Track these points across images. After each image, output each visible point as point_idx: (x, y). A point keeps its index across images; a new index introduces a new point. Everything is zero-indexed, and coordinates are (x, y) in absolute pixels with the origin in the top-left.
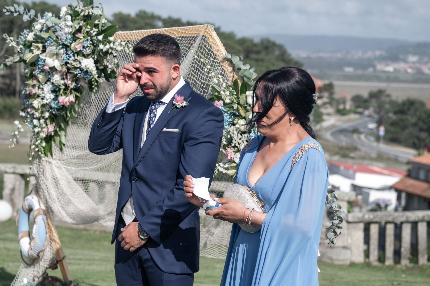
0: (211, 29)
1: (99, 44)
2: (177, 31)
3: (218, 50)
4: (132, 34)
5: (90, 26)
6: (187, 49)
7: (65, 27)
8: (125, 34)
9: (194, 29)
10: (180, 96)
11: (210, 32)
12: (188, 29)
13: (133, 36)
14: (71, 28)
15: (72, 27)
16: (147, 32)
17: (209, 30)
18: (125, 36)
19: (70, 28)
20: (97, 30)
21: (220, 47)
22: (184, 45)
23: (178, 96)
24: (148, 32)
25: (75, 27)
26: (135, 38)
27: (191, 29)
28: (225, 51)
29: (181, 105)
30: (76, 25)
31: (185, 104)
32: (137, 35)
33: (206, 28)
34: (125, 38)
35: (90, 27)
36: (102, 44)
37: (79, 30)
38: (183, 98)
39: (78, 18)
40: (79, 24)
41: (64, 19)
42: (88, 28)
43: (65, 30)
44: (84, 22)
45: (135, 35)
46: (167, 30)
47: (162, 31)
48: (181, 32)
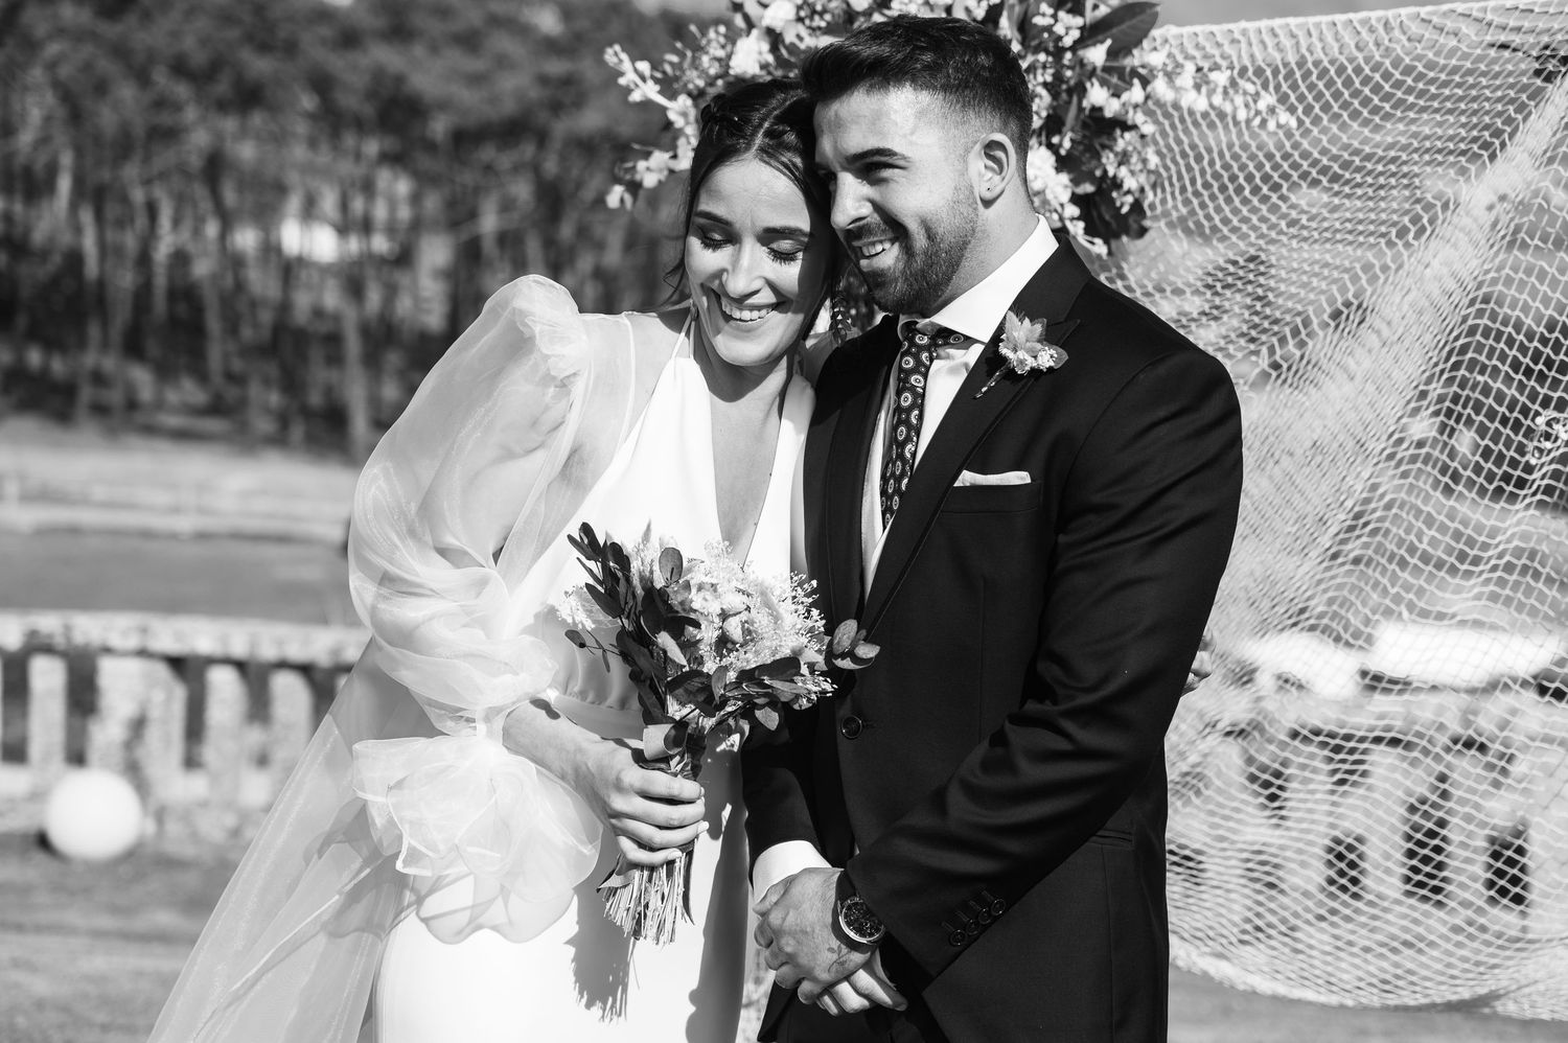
1: (1088, 85)
2: (1479, 20)
4: (1237, 35)
5: (1051, 5)
6: (1524, 97)
8: (1201, 39)
10: (1027, 320)
12: (1537, 10)
13: (1244, 45)
16: (1318, 25)
18: (1197, 46)
20: (1079, 21)
22: (1511, 80)
23: (1021, 321)
24: (1324, 27)
26: (1252, 56)
29: (1031, 363)
32: (1262, 42)
34: (1197, 54)
35: (1050, 11)
36: (1102, 85)
42: (1044, 15)
45: (1254, 41)
46: (1423, 16)
47: (1398, 21)
48: (1495, 23)
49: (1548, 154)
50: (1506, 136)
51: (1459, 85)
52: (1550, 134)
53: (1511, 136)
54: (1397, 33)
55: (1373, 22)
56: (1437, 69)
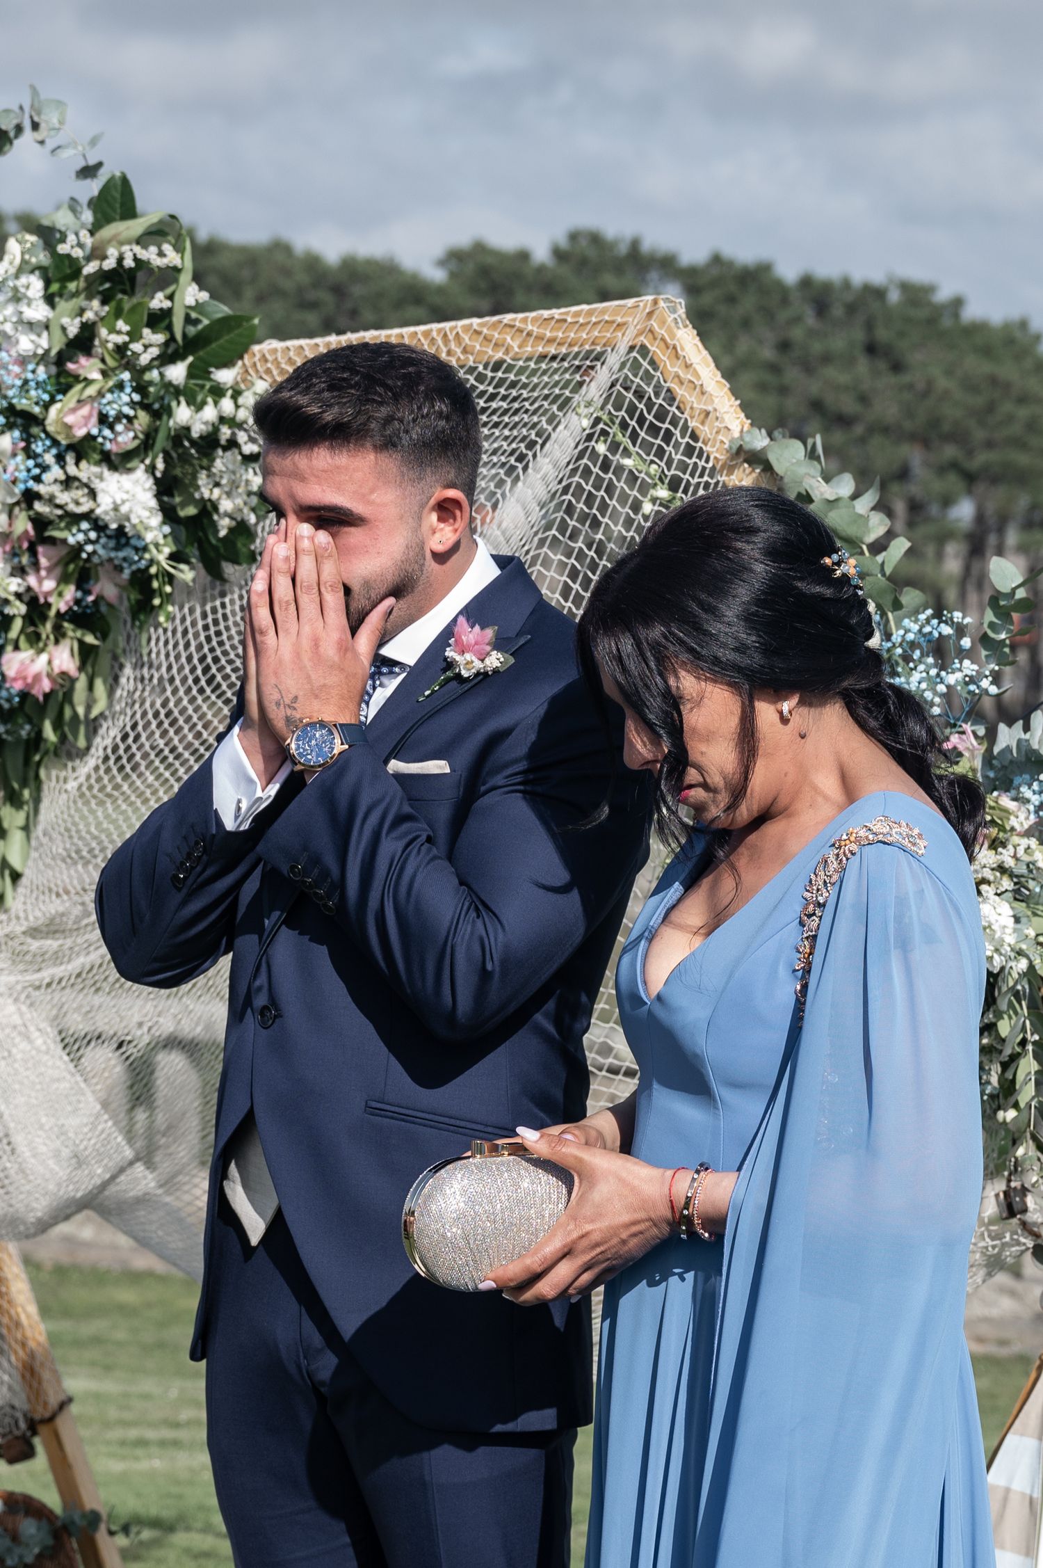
0: (673, 316)
1: (174, 404)
2: (520, 331)
3: (707, 414)
5: (126, 323)
6: (554, 408)
7: (17, 330)
8: (292, 354)
9: (594, 320)
10: (477, 628)
11: (670, 331)
12: (569, 320)
14: (45, 334)
15: (47, 327)
17: (663, 323)
18: (291, 361)
19: (39, 335)
21: (716, 401)
22: (546, 392)
23: (472, 627)
25: (64, 329)
27: (581, 320)
28: (742, 415)
29: (478, 665)
30: (65, 321)
31: (495, 660)
33: (650, 314)
35: (126, 328)
37: (83, 342)
38: (490, 633)
39: (72, 286)
40: (81, 312)
41: (10, 294)
42: (119, 332)
43: (17, 342)
44: (104, 302)
46: (475, 327)
47: (454, 333)
48: (535, 334)
49: (571, 467)
50: (538, 447)
51: (504, 398)
52: (573, 445)
53: (543, 446)
54: (453, 346)
55: (434, 334)
56: (487, 383)
